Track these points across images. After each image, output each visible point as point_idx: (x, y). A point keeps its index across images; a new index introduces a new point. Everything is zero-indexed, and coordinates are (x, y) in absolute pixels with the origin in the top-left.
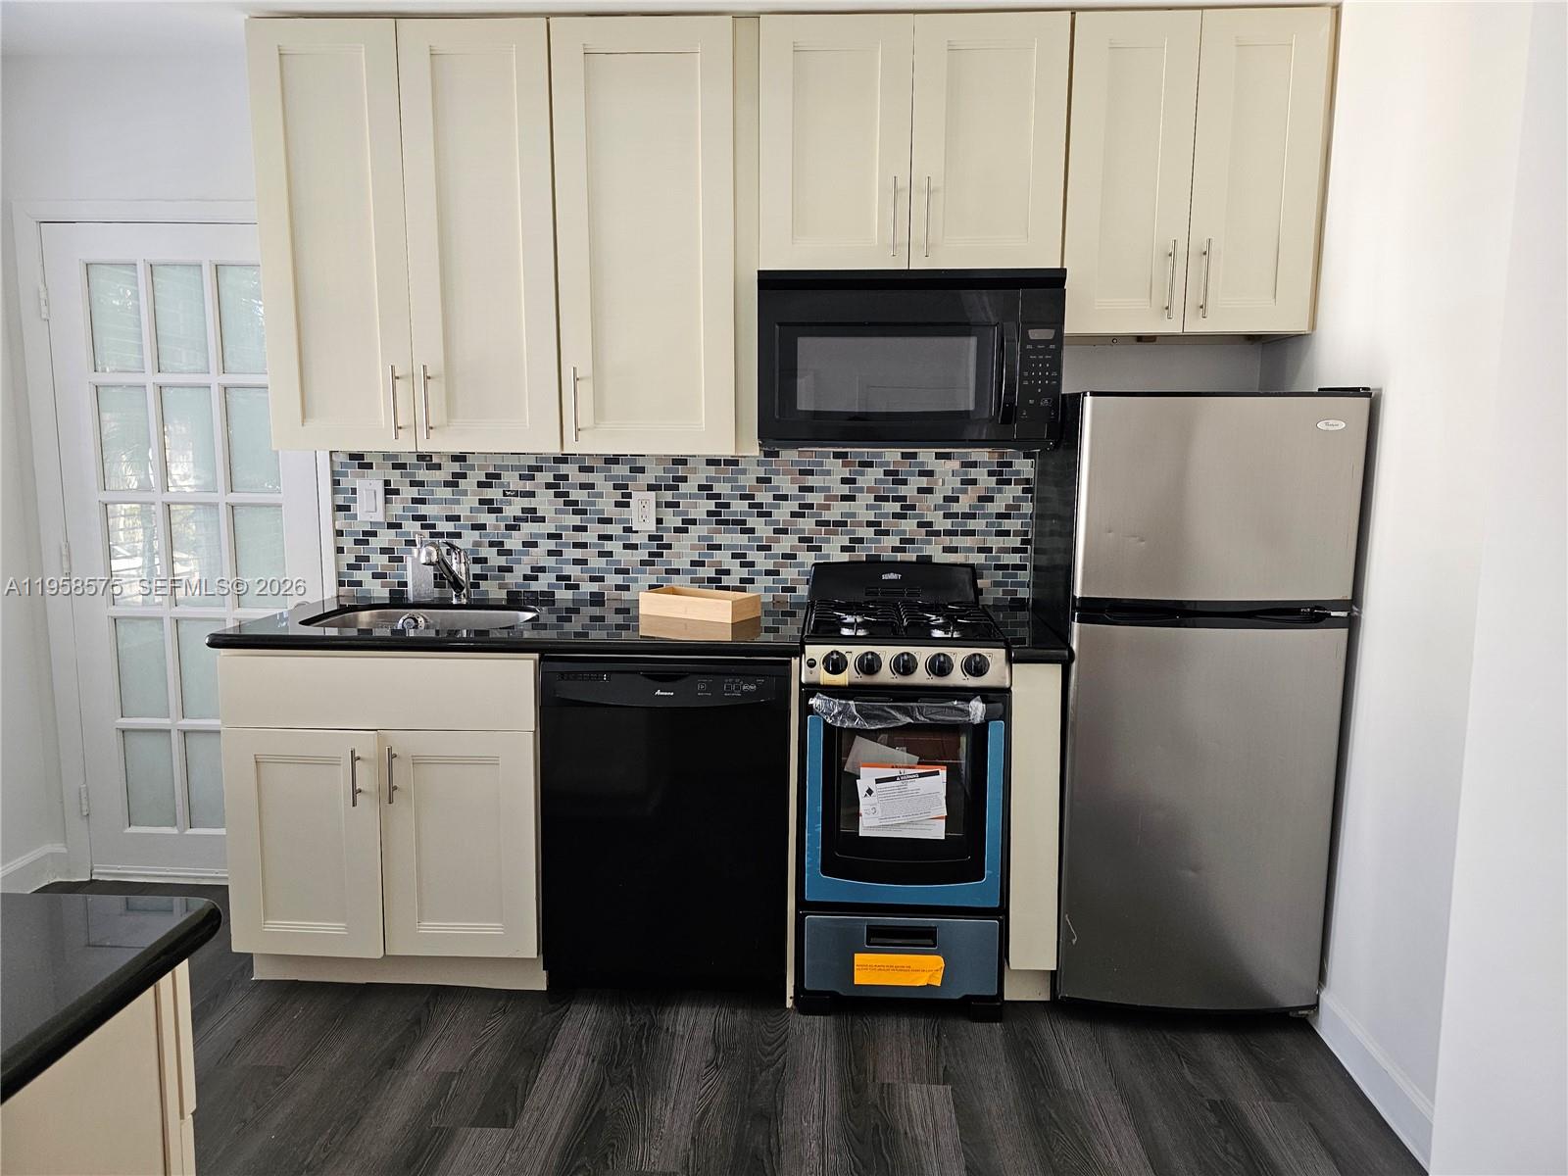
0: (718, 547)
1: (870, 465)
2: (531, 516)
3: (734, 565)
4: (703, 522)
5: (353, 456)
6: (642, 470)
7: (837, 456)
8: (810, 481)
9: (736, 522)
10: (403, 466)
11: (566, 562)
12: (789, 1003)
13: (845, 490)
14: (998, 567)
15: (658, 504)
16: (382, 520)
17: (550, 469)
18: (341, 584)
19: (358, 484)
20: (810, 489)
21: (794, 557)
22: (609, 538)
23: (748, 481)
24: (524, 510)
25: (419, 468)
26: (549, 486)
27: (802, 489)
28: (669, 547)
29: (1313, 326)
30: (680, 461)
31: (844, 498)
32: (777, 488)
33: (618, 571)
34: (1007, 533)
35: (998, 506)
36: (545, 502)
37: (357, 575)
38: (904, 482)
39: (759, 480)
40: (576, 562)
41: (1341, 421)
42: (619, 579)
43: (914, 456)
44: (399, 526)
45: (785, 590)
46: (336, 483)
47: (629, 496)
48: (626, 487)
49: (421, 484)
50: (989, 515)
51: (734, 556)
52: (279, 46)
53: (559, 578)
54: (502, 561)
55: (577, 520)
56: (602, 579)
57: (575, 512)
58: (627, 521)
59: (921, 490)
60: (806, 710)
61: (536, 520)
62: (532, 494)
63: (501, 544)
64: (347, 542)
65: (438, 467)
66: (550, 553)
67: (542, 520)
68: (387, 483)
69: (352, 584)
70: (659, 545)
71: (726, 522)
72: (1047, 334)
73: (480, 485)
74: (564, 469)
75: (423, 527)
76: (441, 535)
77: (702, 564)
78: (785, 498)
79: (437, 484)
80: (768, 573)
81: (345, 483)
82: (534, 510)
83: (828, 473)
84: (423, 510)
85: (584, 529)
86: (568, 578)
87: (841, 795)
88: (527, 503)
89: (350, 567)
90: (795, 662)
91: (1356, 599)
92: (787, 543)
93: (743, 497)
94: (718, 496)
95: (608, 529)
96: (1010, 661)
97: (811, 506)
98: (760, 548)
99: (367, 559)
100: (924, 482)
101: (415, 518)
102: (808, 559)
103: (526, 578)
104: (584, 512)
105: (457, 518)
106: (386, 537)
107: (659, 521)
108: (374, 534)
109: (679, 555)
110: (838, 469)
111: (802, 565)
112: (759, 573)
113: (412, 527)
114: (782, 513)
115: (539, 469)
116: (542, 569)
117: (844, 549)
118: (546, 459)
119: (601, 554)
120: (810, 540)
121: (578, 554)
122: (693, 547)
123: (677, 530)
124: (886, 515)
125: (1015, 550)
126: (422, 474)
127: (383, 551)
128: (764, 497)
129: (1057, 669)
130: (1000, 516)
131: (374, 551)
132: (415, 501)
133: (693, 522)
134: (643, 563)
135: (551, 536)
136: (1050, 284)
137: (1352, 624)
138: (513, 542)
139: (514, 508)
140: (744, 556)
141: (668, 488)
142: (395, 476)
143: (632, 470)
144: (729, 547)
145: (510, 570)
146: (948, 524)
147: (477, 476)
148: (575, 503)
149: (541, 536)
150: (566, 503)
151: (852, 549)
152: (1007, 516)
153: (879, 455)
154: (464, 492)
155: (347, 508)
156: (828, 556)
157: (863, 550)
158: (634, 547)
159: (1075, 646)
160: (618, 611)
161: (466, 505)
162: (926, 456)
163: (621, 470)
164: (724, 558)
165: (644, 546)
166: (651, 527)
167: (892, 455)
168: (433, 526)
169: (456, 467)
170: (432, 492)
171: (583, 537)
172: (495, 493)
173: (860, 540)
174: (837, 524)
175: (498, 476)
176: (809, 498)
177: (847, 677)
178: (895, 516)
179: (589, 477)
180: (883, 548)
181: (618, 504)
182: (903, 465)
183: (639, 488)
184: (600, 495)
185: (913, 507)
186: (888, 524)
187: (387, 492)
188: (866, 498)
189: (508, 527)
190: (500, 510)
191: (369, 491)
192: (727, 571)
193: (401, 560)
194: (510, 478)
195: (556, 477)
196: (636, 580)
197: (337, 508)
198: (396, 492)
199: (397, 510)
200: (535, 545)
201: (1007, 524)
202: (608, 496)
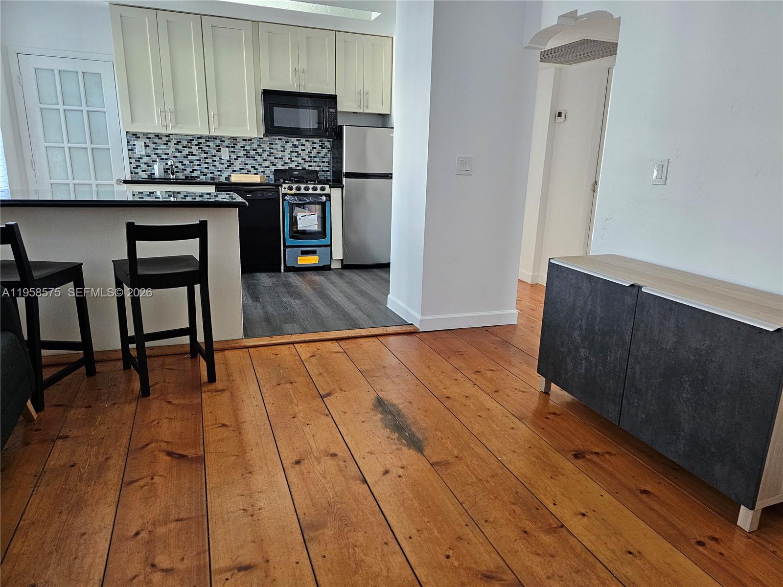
0: (247, 164)
1: (288, 142)
3: (252, 169)
4: (242, 157)
5: (133, 135)
6: (224, 141)
7: (279, 139)
8: (272, 146)
9: (252, 157)
10: (150, 138)
11: (203, 168)
12: (282, 271)
13: (282, 149)
14: (323, 171)
15: (229, 152)
16: (144, 154)
17: (196, 140)
18: (132, 173)
19: (136, 143)
20: (272, 148)
21: (269, 167)
22: (215, 161)
23: (255, 146)
24: (189, 152)
25: (155, 138)
26: (196, 145)
27: (270, 148)
28: (233, 164)
29: (391, 113)
30: (235, 139)
31: (281, 151)
32: (263, 148)
33: (218, 171)
34: (324, 162)
35: (322, 155)
36: (195, 150)
37: (137, 171)
38: (298, 147)
39: (258, 145)
40: (206, 168)
42: (219, 173)
43: (300, 140)
44: (150, 156)
45: (267, 176)
46: (128, 142)
47: (220, 149)
48: (219, 146)
49: (156, 143)
50: (319, 157)
51: (252, 167)
52: (120, 15)
53: (201, 172)
54: (183, 167)
55: (205, 156)
56: (214, 173)
57: (205, 153)
58: (220, 156)
59: (302, 150)
60: (284, 200)
61: (192, 155)
62: (191, 148)
63: (182, 162)
64: (133, 161)
65: (161, 138)
66: (198, 165)
67: (195, 155)
68: (145, 143)
69: (134, 173)
70: (230, 163)
71: (249, 157)
72: (333, 110)
73: (175, 144)
74: (200, 140)
75: (158, 156)
76: (163, 159)
77: (243, 169)
78: (265, 151)
79: (160, 144)
80: (262, 172)
81: (131, 142)
82: (192, 152)
83: (277, 144)
84: (157, 151)
85: (208, 158)
87: (294, 221)
88: (190, 150)
89: (134, 168)
90: (280, 188)
92: (266, 164)
93: (254, 150)
94: (246, 150)
95: (215, 158)
96: (330, 187)
97: (273, 153)
98: (259, 165)
99: (140, 166)
100: (303, 147)
101: (155, 154)
102: (273, 168)
103: (191, 172)
104: (207, 153)
105: (168, 154)
106: (145, 159)
107: (230, 156)
108: (142, 158)
109: (235, 166)
110: (280, 143)
111: (271, 170)
112: (259, 172)
113: (154, 157)
114: (265, 155)
115: (193, 140)
116: (195, 170)
117: (282, 165)
118: (195, 138)
119: (213, 166)
120: (273, 163)
121: (206, 165)
122: (240, 164)
123: (235, 159)
124: (293, 156)
125: (327, 167)
126: (156, 141)
127: (145, 164)
128: (259, 150)
129: (341, 189)
130: (322, 157)
131: (142, 163)
132: (154, 149)
133: (240, 157)
134: (226, 168)
135: (197, 160)
136: (333, 99)
138: (186, 162)
139: (186, 151)
140: (255, 167)
141: (232, 147)
142: (148, 141)
143: (221, 141)
144: (250, 164)
146: (309, 159)
147: (174, 142)
148: (205, 150)
149: (195, 160)
150: (202, 150)
151: (284, 166)
152: (324, 157)
153: (291, 140)
154: (170, 147)
155: (133, 150)
156: (278, 167)
157: (287, 166)
158: (223, 164)
159: (344, 184)
161: (171, 151)
162: (303, 140)
164: (249, 167)
165: (226, 164)
166: (228, 158)
167: (294, 140)
168: (161, 156)
169: (167, 139)
170: (160, 146)
171: (207, 161)
172: (180, 147)
173: (287, 163)
174: (280, 158)
175: (180, 142)
176: (272, 151)
177: (294, 191)
178: (296, 157)
179: (208, 143)
180: (293, 165)
181: (217, 151)
182: (297, 143)
183: (223, 147)
184: (212, 148)
185: (300, 154)
186: (294, 159)
187: (145, 146)
188: (288, 151)
189: (184, 157)
190: (181, 152)
191: (139, 145)
192: (250, 171)
193: (151, 166)
194: (184, 143)
195: (198, 143)
196: (224, 173)
197: (129, 150)
198: (148, 146)
199: (149, 151)
200: (193, 162)
201: (324, 160)
202: (214, 149)
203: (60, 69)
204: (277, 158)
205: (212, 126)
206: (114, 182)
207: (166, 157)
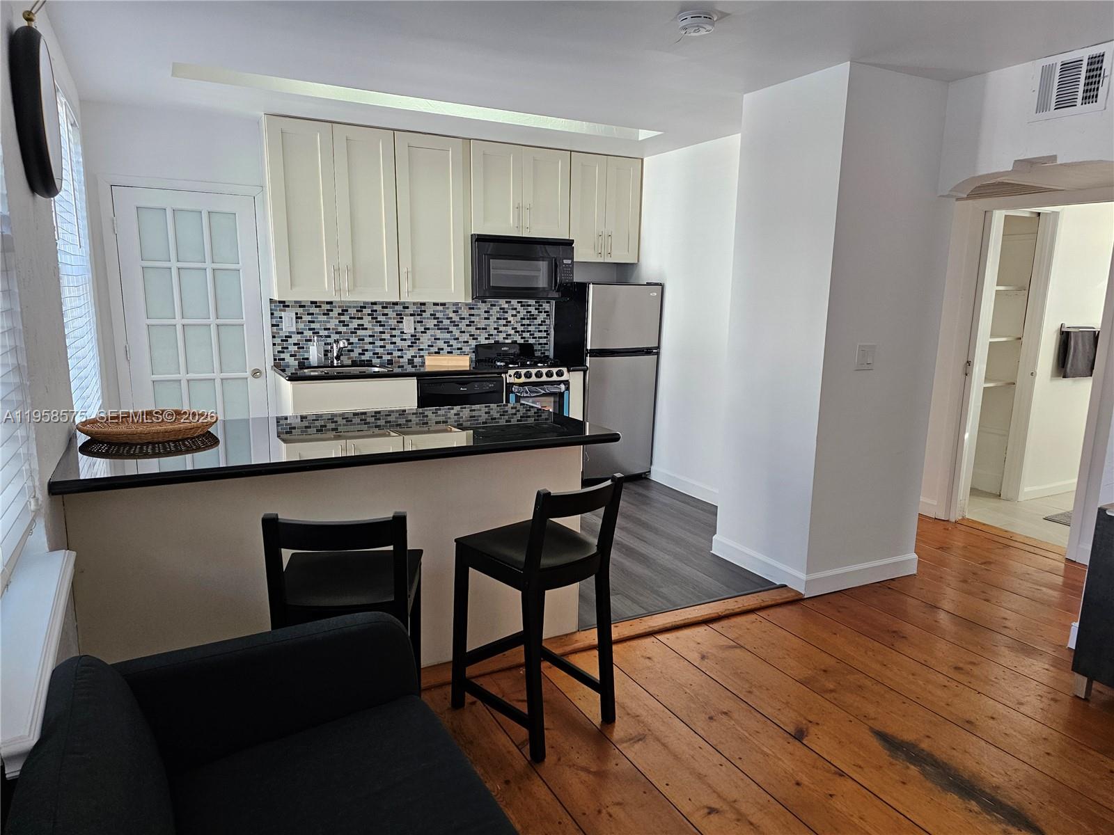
0: (438, 339)
1: (495, 305)
2: (361, 327)
3: (445, 346)
4: (433, 329)
5: (280, 302)
6: (408, 308)
7: (483, 302)
8: (472, 312)
9: (445, 329)
10: (304, 306)
11: (377, 347)
13: (486, 315)
14: (539, 344)
15: (415, 322)
16: (295, 330)
17: (369, 308)
18: (275, 360)
19: (283, 314)
20: (473, 315)
21: (467, 342)
22: (395, 336)
23: (450, 312)
24: (358, 325)
25: (312, 307)
26: (369, 315)
27: (470, 315)
28: (419, 339)
29: (638, 261)
30: (423, 304)
31: (485, 319)
32: (461, 315)
33: (399, 350)
34: (542, 331)
35: (538, 321)
36: (366, 321)
37: (282, 356)
38: (507, 312)
40: (381, 347)
41: (655, 293)
42: (399, 353)
43: (510, 302)
44: (302, 333)
46: (272, 314)
47: (403, 318)
48: (401, 315)
49: (313, 314)
50: (536, 325)
51: (445, 342)
52: (281, 129)
53: (374, 354)
54: (349, 347)
55: (381, 329)
56: (392, 354)
57: (380, 326)
58: (401, 329)
59: (512, 316)
60: (508, 392)
61: (363, 329)
62: (362, 318)
63: (349, 340)
64: (278, 341)
65: (320, 307)
66: (370, 343)
67: (366, 329)
68: (297, 314)
69: (279, 359)
70: (415, 339)
71: (441, 329)
72: (569, 262)
73: (339, 314)
74: (375, 307)
75: (314, 333)
76: (321, 337)
77: (432, 346)
78: (464, 319)
79: (318, 314)
80: (458, 349)
81: (277, 314)
82: (363, 325)
83: (479, 309)
84: (313, 326)
85: (384, 333)
86: (378, 354)
88: (360, 322)
89: (279, 352)
90: (504, 375)
91: (658, 347)
93: (448, 318)
94: (438, 318)
95: (394, 333)
96: (569, 371)
97: (473, 322)
98: (455, 339)
99: (287, 348)
100: (514, 312)
101: (310, 329)
102: (473, 343)
104: (384, 325)
105: (329, 329)
106: (295, 338)
107: (415, 329)
108: (290, 337)
109: (422, 343)
111: (471, 345)
112: (454, 349)
113: (308, 334)
115: (365, 307)
116: (367, 350)
117: (486, 339)
118: (367, 303)
119: (392, 343)
120: (473, 335)
121: (382, 343)
122: (429, 339)
123: (422, 332)
124: (500, 325)
125: (545, 338)
126: (313, 310)
127: (295, 344)
128: (456, 318)
129: (582, 372)
130: (539, 325)
131: (290, 344)
132: (309, 322)
133: (428, 329)
134: (409, 346)
135: (370, 336)
136: (568, 244)
137: (658, 354)
138: (354, 339)
139: (354, 324)
140: (449, 342)
141: (418, 315)
142: (300, 310)
143: (403, 308)
144: (443, 339)
145: (353, 351)
146: (522, 328)
147: (337, 311)
148: (380, 322)
149: (366, 336)
150: (377, 322)
151: (489, 339)
152: (541, 325)
153: (498, 302)
154: (332, 318)
155: (278, 325)
156: (480, 342)
157: (493, 339)
158: (405, 340)
159: (588, 366)
160: (399, 367)
161: (333, 323)
162: (514, 302)
163: (399, 308)
164: (440, 344)
165: (409, 339)
166: (412, 331)
167: (502, 302)
168: (318, 333)
169: (328, 307)
170: (317, 318)
171: (384, 336)
172: (346, 318)
173: (492, 335)
174: (483, 329)
175: (347, 311)
176: (473, 319)
177: (523, 380)
178: (504, 325)
179: (386, 311)
180: (500, 338)
181: (398, 322)
182: (506, 306)
183: (407, 315)
184: (390, 318)
185: (510, 322)
186: (502, 328)
187: (297, 318)
188: (493, 319)
189: (352, 333)
190: (348, 325)
191: (288, 318)
192: (442, 349)
193: (303, 348)
194: (352, 311)
195: (372, 311)
196: (406, 354)
197: (273, 325)
198: (301, 318)
199: (301, 326)
200: (363, 340)
201: (541, 328)
202: (394, 318)
203: (174, 207)
204: (479, 329)
205: (404, 288)
206: (248, 374)
207: (326, 333)
